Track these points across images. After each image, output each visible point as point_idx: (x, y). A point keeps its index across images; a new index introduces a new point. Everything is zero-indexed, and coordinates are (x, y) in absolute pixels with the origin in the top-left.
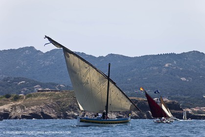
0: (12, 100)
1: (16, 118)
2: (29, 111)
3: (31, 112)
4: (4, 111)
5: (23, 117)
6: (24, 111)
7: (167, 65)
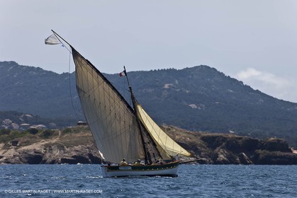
0: (41, 136)
1: (53, 162)
2: (71, 153)
3: (74, 154)
4: (35, 152)
5: (64, 161)
6: (65, 153)
7: (166, 86)
